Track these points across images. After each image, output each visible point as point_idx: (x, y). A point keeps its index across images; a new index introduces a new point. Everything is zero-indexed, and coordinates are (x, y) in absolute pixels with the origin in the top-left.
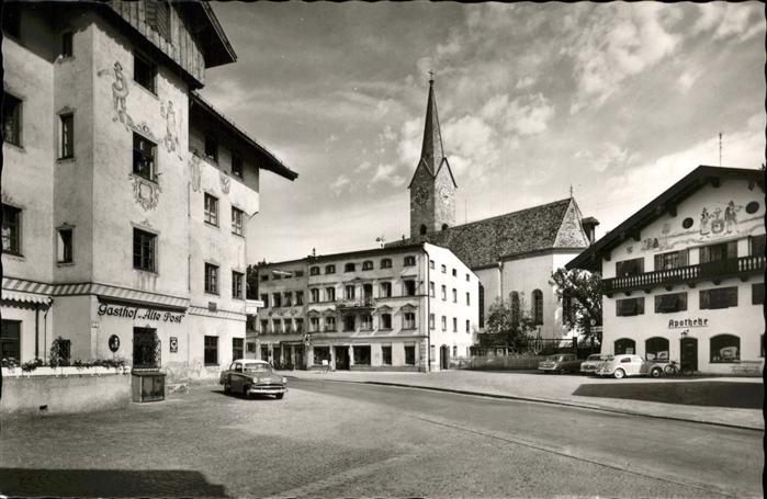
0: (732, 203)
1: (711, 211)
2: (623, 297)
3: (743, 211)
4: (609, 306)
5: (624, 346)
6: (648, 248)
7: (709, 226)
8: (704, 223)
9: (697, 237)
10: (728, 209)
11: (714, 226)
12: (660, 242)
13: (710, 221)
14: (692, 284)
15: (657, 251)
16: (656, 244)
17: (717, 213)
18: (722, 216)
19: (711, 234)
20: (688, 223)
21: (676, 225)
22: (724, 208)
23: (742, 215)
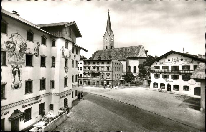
0: (178, 58)
1: (174, 59)
2: (155, 74)
3: (180, 60)
4: (152, 75)
5: (155, 84)
6: (161, 64)
7: (173, 62)
8: (172, 61)
9: (171, 63)
10: (177, 59)
11: (174, 62)
12: (163, 63)
13: (174, 61)
14: (170, 73)
15: (162, 65)
16: (162, 64)
17: (175, 59)
18: (176, 60)
19: (174, 64)
20: (169, 60)
21: (166, 60)
22: (176, 59)
23: (180, 61)
